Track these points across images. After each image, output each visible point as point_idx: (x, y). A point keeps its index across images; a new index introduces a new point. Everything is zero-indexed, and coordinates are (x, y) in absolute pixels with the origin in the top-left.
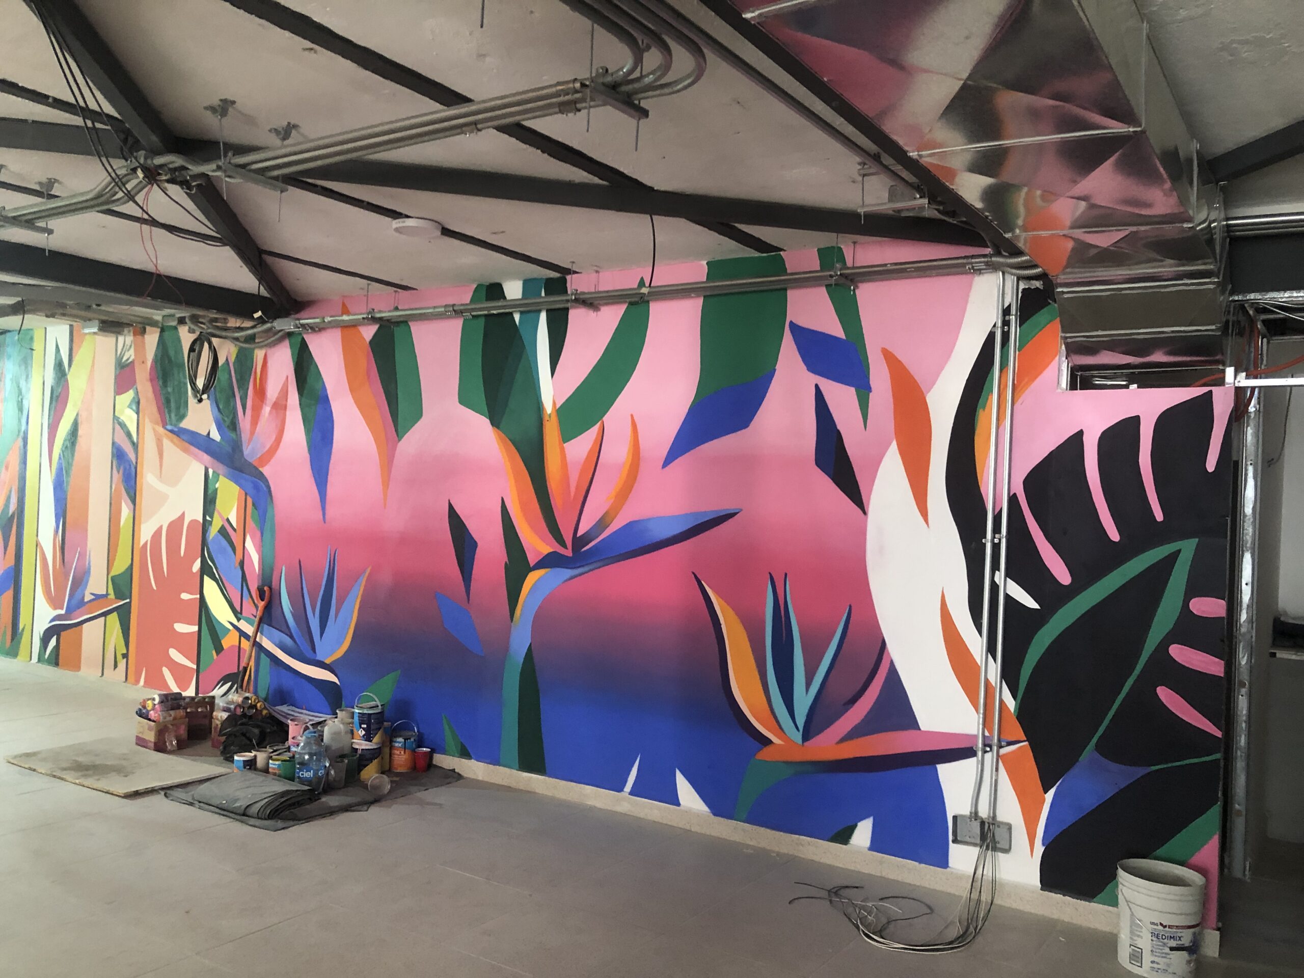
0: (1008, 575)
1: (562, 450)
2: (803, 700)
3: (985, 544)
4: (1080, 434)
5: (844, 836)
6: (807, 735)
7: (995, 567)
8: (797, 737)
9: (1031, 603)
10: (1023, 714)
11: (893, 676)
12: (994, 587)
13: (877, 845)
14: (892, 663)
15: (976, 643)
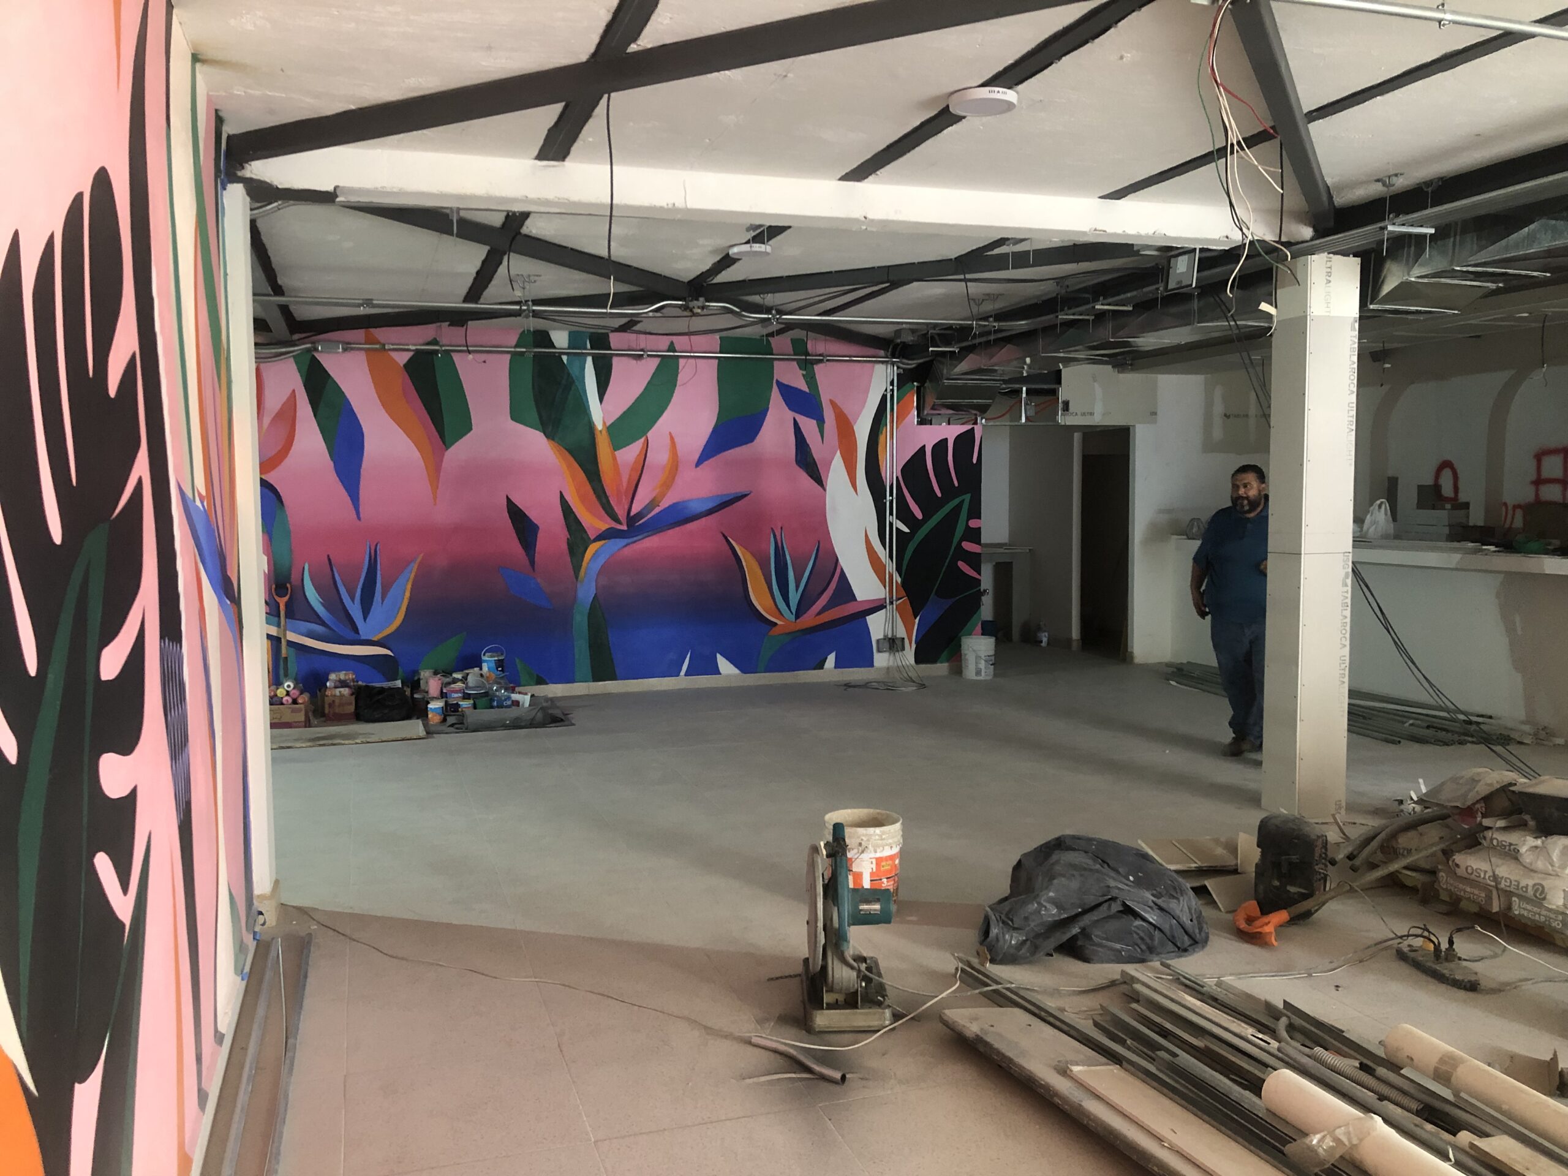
0: (897, 518)
1: (614, 458)
2: (794, 597)
3: (886, 503)
4: (924, 446)
5: (820, 665)
6: (797, 617)
7: (891, 514)
8: (793, 618)
9: (906, 530)
10: (905, 584)
11: (843, 575)
12: (891, 524)
13: (837, 665)
14: (842, 569)
15: (882, 553)
